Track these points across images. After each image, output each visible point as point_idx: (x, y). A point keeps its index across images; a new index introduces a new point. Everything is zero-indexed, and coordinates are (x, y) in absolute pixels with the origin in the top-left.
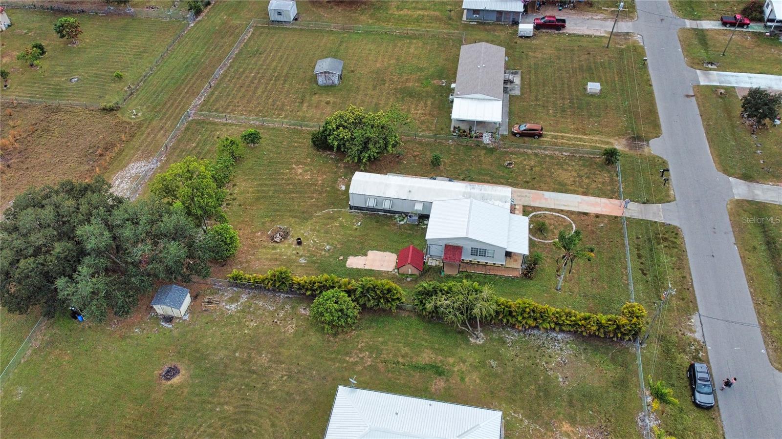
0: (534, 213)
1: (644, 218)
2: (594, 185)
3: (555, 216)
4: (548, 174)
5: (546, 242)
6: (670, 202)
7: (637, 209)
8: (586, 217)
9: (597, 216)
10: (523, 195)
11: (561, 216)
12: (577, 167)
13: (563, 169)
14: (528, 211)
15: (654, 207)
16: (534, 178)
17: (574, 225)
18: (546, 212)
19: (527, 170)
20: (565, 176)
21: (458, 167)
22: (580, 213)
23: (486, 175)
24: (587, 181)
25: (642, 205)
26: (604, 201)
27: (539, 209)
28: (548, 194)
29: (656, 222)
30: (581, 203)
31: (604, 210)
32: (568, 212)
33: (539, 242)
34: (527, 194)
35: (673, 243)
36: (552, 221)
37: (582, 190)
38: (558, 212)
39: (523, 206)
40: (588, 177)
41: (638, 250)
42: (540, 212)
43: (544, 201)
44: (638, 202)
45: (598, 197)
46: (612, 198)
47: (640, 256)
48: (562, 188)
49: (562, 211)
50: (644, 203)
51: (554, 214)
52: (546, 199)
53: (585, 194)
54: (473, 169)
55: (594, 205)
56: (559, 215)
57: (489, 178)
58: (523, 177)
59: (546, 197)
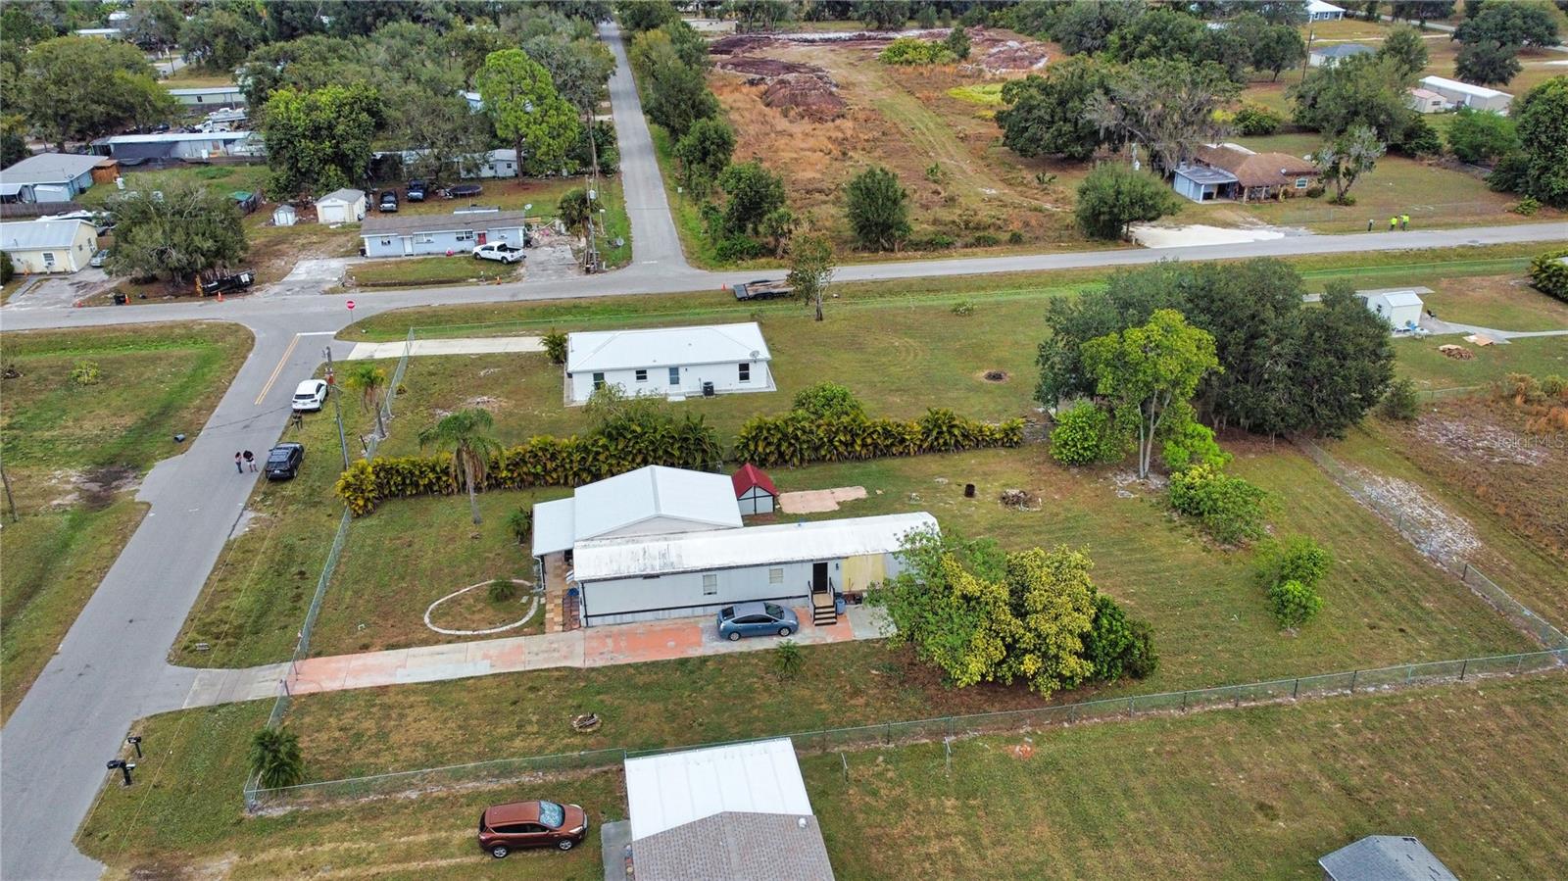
0: (517, 624)
1: (245, 671)
2: (348, 718)
3: (467, 629)
4: (475, 722)
5: (493, 581)
6: (155, 715)
7: (256, 685)
8: (392, 640)
9: (365, 648)
10: (546, 655)
11: (452, 632)
12: (384, 759)
13: (428, 746)
14: (531, 625)
15: (205, 700)
16: (515, 703)
17: (427, 621)
18: (488, 632)
19: (534, 719)
20: (425, 726)
21: (728, 689)
22: (408, 645)
23: (647, 687)
24: (367, 725)
25: (232, 700)
26: (332, 685)
27: (500, 636)
28: (483, 669)
29: (221, 666)
30: (398, 667)
31: (342, 664)
32: (437, 642)
33: (508, 579)
34: (536, 658)
35: (205, 633)
36: (477, 617)
37: (386, 700)
38: (459, 637)
39: (544, 633)
40: (358, 736)
41: (294, 608)
42: (504, 628)
43: (491, 652)
44: (243, 703)
45: (345, 691)
46: (311, 695)
47: (298, 597)
48: (437, 691)
49: (449, 642)
50: (225, 705)
51: (469, 633)
52: (486, 657)
53: (383, 690)
54: (687, 693)
55: (366, 669)
56: (458, 633)
57: (640, 680)
58: (544, 697)
59: (487, 662)
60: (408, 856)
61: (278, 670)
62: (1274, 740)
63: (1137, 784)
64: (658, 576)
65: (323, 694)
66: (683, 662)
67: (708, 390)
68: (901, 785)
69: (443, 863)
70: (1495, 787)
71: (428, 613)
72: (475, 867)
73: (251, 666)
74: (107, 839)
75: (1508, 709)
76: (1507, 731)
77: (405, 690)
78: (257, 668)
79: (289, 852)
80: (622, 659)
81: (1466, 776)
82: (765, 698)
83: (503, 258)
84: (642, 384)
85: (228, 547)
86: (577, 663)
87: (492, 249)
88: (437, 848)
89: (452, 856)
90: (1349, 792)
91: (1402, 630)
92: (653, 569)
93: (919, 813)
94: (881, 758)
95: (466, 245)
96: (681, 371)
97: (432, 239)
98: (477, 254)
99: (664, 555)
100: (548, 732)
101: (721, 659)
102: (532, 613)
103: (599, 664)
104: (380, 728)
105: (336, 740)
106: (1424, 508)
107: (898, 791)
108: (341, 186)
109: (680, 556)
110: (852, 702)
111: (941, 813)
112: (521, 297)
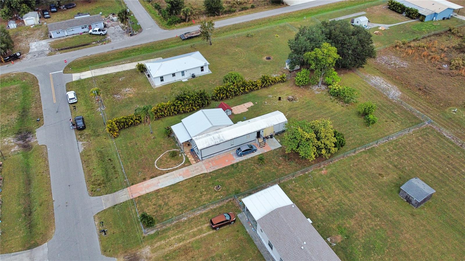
0: (183, 163)
1: (114, 193)
2: (154, 201)
3: (170, 168)
4: (188, 195)
5: (168, 151)
6: (98, 213)
7: (120, 197)
8: (151, 175)
9: (145, 179)
10: (196, 171)
11: (166, 169)
12: (171, 210)
13: (181, 204)
14: (186, 163)
15: (109, 205)
16: (196, 187)
17: (157, 167)
18: (176, 167)
19: (204, 190)
20: (175, 199)
21: (248, 171)
22: (156, 176)
23: (227, 175)
24: (160, 202)
25: (117, 203)
26: (143, 193)
27: (180, 168)
28: (181, 179)
29: (107, 194)
30: (158, 183)
31: (142, 186)
32: (164, 173)
33: (172, 149)
34: (193, 173)
35: (95, 185)
36: (170, 163)
37: (161, 194)
38: (169, 170)
39: (191, 164)
40: (160, 206)
41: (115, 171)
42: (180, 165)
43: (181, 173)
44: (121, 203)
45: (148, 193)
46: (139, 197)
47: (114, 167)
48: (173, 187)
49: (167, 173)
50: (116, 205)
51: (171, 169)
52: (180, 175)
53: (158, 191)
54: (238, 174)
55: (149, 186)
56: (168, 169)
57: (225, 173)
58: (202, 183)
59: (181, 176)
60: (194, 235)
61: (124, 191)
62: (376, 157)
63: (352, 175)
64: (219, 144)
65: (142, 196)
66: (233, 165)
67: (193, 76)
68: (301, 188)
69: (204, 235)
70: (424, 158)
71: (155, 165)
72: (213, 234)
73: (115, 192)
74: (111, 251)
75: (420, 138)
76: (422, 144)
77: (164, 189)
78: (117, 192)
79: (163, 242)
80: (217, 168)
81: (417, 157)
82: (258, 171)
83: (101, 34)
84: (174, 77)
85: (82, 155)
86: (206, 172)
87: (96, 31)
88: (201, 231)
89: (206, 232)
90: (395, 166)
91: (393, 121)
92: (218, 142)
93: (308, 194)
94: (293, 182)
95: (86, 30)
96: (185, 72)
97: (73, 29)
98: (91, 33)
99: (219, 138)
100: (209, 193)
101: (242, 162)
102: (184, 159)
103: (211, 171)
104: (164, 202)
105: (155, 208)
106: (386, 84)
107: (301, 189)
108: (29, 11)
109: (223, 137)
110: (280, 168)
111: (313, 193)
112: (115, 48)
